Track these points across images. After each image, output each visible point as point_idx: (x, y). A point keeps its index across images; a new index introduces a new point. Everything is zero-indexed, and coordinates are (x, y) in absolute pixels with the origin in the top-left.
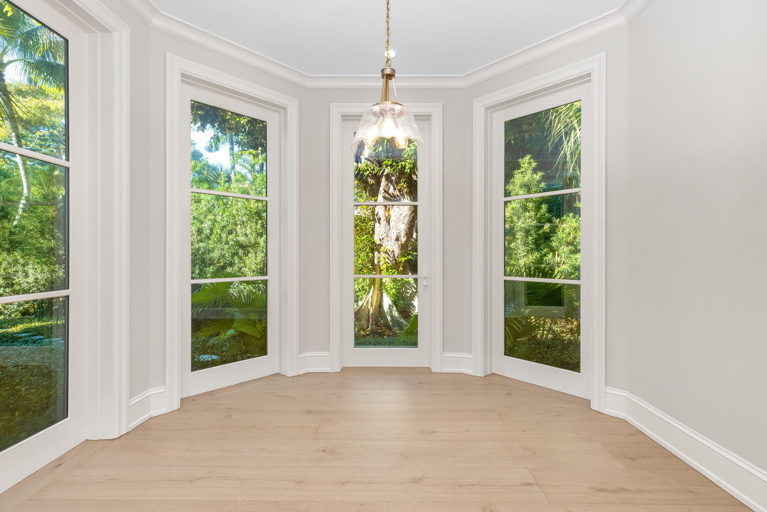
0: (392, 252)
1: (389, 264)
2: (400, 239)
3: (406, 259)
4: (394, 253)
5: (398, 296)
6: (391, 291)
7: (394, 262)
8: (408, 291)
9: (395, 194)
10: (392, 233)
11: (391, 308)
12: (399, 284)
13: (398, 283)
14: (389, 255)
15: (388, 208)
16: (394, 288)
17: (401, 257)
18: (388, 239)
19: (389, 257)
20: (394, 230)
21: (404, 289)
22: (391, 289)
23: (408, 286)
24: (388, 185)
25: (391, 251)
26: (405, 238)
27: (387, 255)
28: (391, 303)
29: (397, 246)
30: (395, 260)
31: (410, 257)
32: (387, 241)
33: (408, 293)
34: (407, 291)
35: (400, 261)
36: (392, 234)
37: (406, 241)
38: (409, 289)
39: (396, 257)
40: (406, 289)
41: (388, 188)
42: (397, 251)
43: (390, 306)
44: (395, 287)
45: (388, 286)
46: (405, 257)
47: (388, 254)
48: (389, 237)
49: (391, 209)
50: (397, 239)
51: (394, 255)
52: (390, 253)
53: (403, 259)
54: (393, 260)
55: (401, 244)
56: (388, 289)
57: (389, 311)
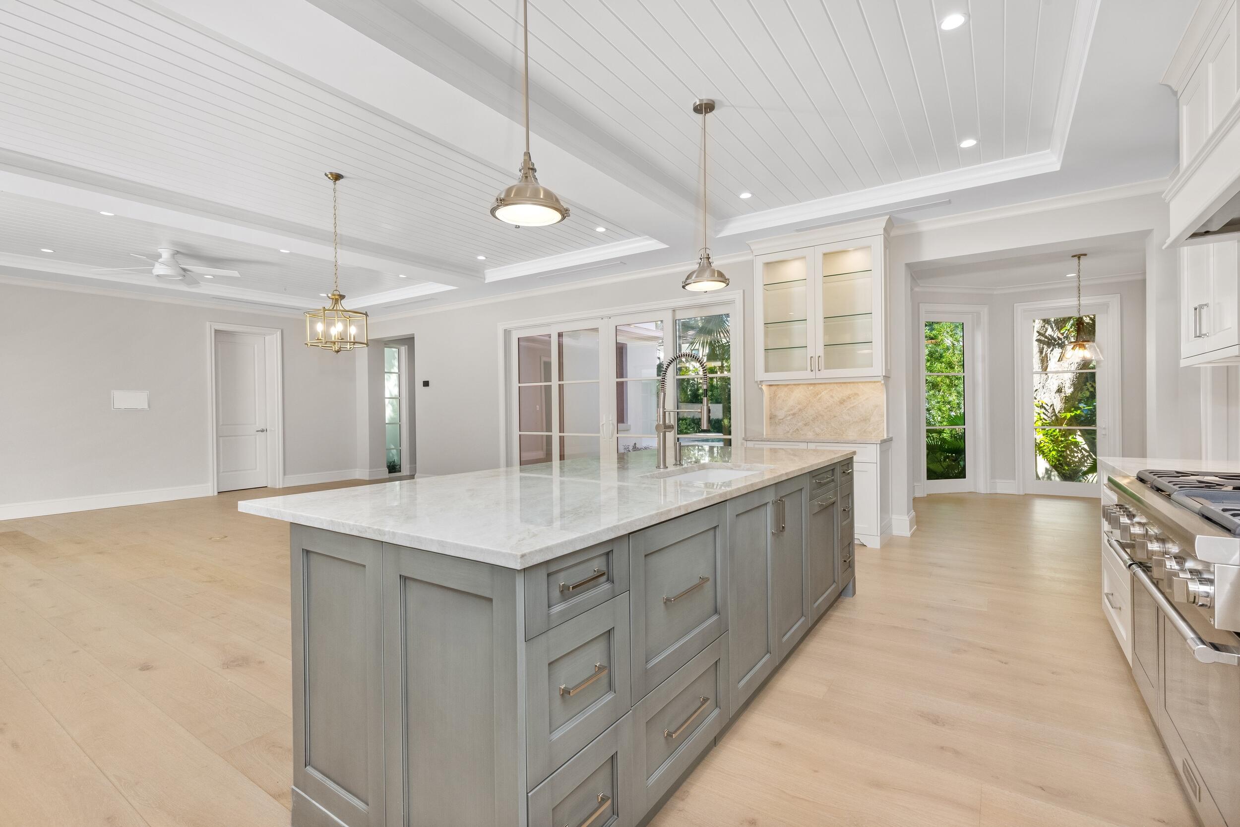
0: (1051, 406)
1: (1046, 420)
2: (1063, 391)
3: (1073, 414)
4: (1053, 407)
5: (1059, 460)
6: (1050, 453)
7: (1053, 418)
8: (1076, 455)
9: (1054, 336)
10: (1051, 384)
11: (1049, 472)
12: (1062, 445)
13: (1060, 445)
14: (1046, 410)
15: (1044, 354)
16: (1054, 450)
17: (1064, 413)
18: (1044, 390)
19: (1046, 413)
20: (1053, 380)
21: (1068, 452)
22: (1050, 451)
23: (1075, 449)
24: (1044, 326)
25: (1050, 405)
26: (1072, 389)
27: (1043, 410)
28: (1048, 467)
29: (1059, 399)
30: (1056, 415)
31: (1078, 412)
32: (1043, 393)
33: (1074, 456)
34: (1074, 455)
35: (1063, 417)
36: (1051, 385)
37: (1073, 393)
38: (1077, 452)
39: (1057, 413)
40: (1072, 451)
41: (1044, 330)
42: (1058, 405)
43: (1047, 470)
44: (1056, 448)
45: (1045, 448)
46: (1071, 412)
47: (1045, 409)
48: (1046, 388)
49: (1048, 354)
50: (1059, 391)
51: (1054, 409)
52: (1047, 408)
53: (1069, 415)
54: (1052, 416)
55: (1066, 396)
56: (1046, 451)
57: (1046, 476)
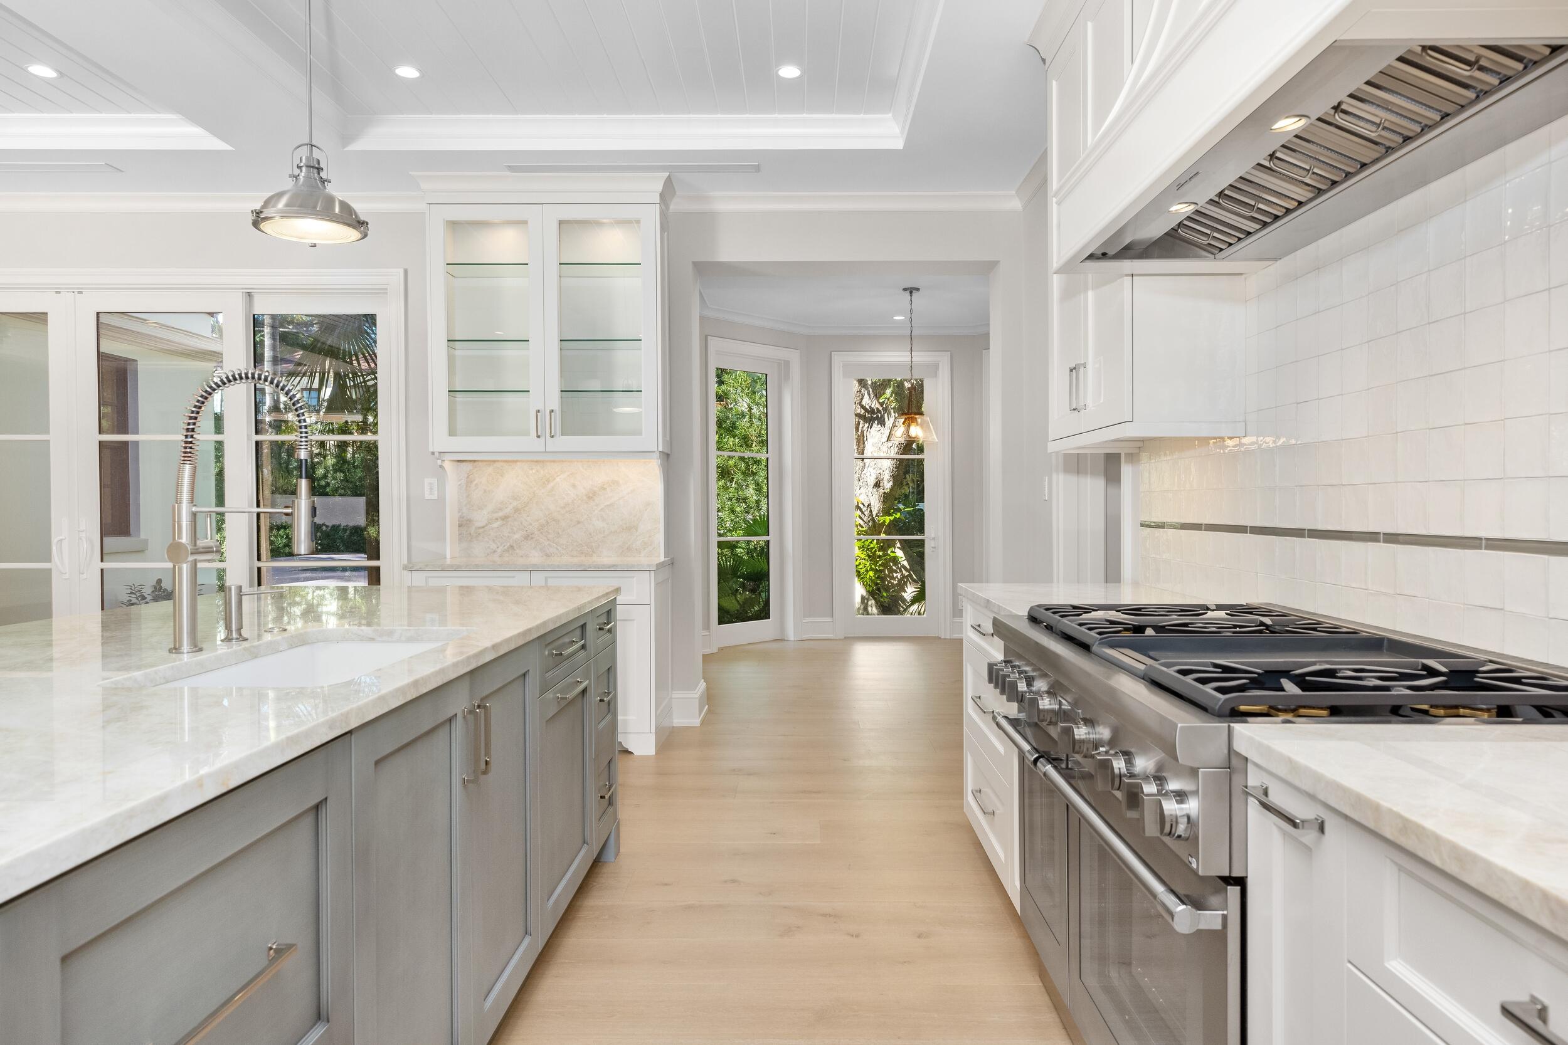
0: (868, 506)
1: (862, 527)
2: (881, 485)
3: (892, 518)
4: (871, 508)
5: (877, 584)
6: (866, 574)
7: (870, 524)
8: (895, 575)
9: (872, 406)
10: (868, 474)
11: (866, 601)
12: (880, 563)
13: (877, 562)
14: (863, 513)
15: (860, 431)
16: (871, 569)
17: (882, 516)
18: (860, 483)
19: (863, 516)
20: (871, 469)
21: (887, 572)
22: (867, 571)
23: (894, 567)
24: (860, 391)
25: (866, 505)
26: (891, 484)
27: (858, 513)
28: (865, 593)
29: (877, 497)
30: (873, 520)
31: (898, 515)
32: (858, 488)
33: (894, 579)
34: (893, 575)
35: (881, 522)
36: (868, 476)
37: (892, 489)
38: (896, 572)
39: (874, 516)
40: (891, 571)
41: (861, 397)
42: (876, 506)
43: (863, 598)
44: (873, 566)
45: (860, 567)
46: (890, 515)
47: (861, 510)
48: (862, 480)
49: (865, 432)
50: (877, 485)
51: (871, 511)
52: (864, 509)
53: (888, 519)
54: (869, 521)
55: (885, 493)
56: (862, 571)
57: (862, 607)
